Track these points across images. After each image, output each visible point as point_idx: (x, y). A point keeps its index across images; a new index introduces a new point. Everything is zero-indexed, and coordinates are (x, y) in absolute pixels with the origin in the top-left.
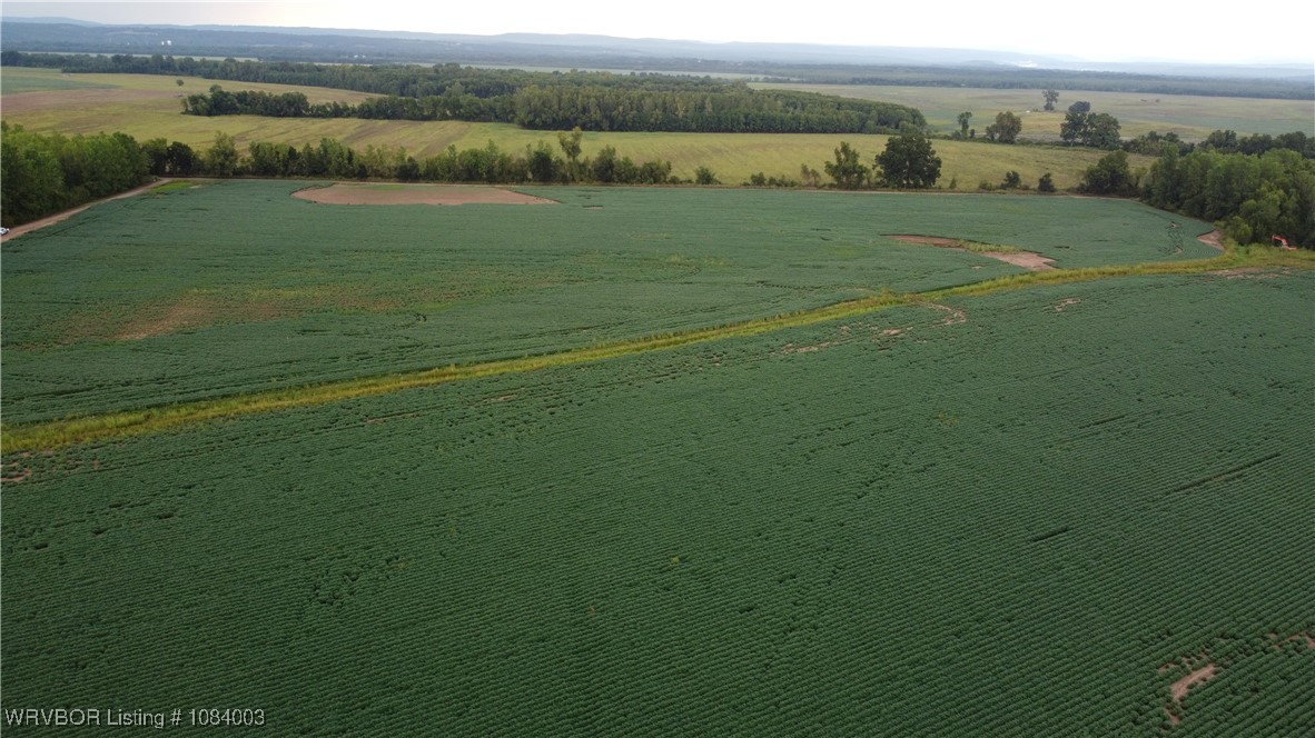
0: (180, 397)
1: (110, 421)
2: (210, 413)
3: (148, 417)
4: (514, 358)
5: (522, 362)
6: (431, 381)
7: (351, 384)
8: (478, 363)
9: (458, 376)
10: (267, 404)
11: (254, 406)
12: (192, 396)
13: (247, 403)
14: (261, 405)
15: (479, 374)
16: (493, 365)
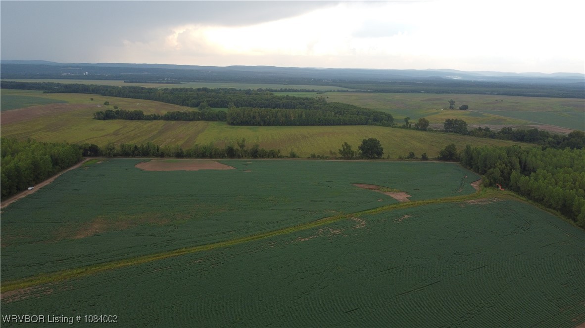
0: (96, 262)
1: (75, 271)
2: (106, 268)
3: (86, 270)
4: (205, 245)
5: (207, 246)
6: (176, 254)
7: (150, 256)
8: (193, 247)
9: (185, 253)
10: (123, 264)
11: (119, 265)
12: (100, 261)
13: (117, 264)
14: (121, 265)
15: (193, 251)
16: (197, 247)
